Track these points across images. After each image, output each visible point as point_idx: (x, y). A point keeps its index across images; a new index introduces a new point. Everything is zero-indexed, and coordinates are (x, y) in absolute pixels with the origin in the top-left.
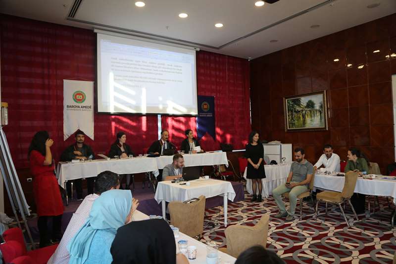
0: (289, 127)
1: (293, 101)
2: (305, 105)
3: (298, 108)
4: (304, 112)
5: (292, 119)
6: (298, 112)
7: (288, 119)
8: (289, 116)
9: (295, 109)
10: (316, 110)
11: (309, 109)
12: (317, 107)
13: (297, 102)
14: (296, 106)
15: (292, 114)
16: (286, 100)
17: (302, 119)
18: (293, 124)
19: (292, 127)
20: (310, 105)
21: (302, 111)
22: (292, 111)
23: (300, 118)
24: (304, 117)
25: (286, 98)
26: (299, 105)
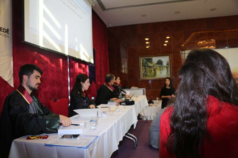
0: (143, 77)
1: (146, 59)
2: (156, 62)
3: (150, 64)
4: (155, 67)
5: (146, 71)
6: (150, 67)
7: (142, 72)
8: (143, 69)
9: (148, 65)
10: (164, 66)
11: (159, 65)
12: (165, 64)
13: (150, 61)
14: (148, 63)
15: (145, 69)
16: (141, 58)
17: (153, 71)
18: (146, 75)
19: (146, 77)
20: (160, 63)
21: (154, 66)
22: (145, 66)
23: (151, 71)
24: (155, 70)
25: (141, 57)
26: (151, 62)
